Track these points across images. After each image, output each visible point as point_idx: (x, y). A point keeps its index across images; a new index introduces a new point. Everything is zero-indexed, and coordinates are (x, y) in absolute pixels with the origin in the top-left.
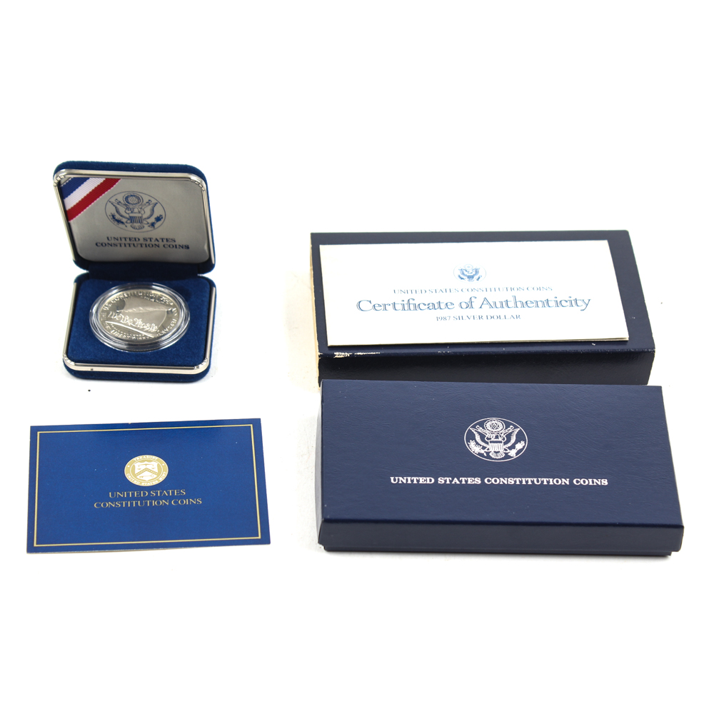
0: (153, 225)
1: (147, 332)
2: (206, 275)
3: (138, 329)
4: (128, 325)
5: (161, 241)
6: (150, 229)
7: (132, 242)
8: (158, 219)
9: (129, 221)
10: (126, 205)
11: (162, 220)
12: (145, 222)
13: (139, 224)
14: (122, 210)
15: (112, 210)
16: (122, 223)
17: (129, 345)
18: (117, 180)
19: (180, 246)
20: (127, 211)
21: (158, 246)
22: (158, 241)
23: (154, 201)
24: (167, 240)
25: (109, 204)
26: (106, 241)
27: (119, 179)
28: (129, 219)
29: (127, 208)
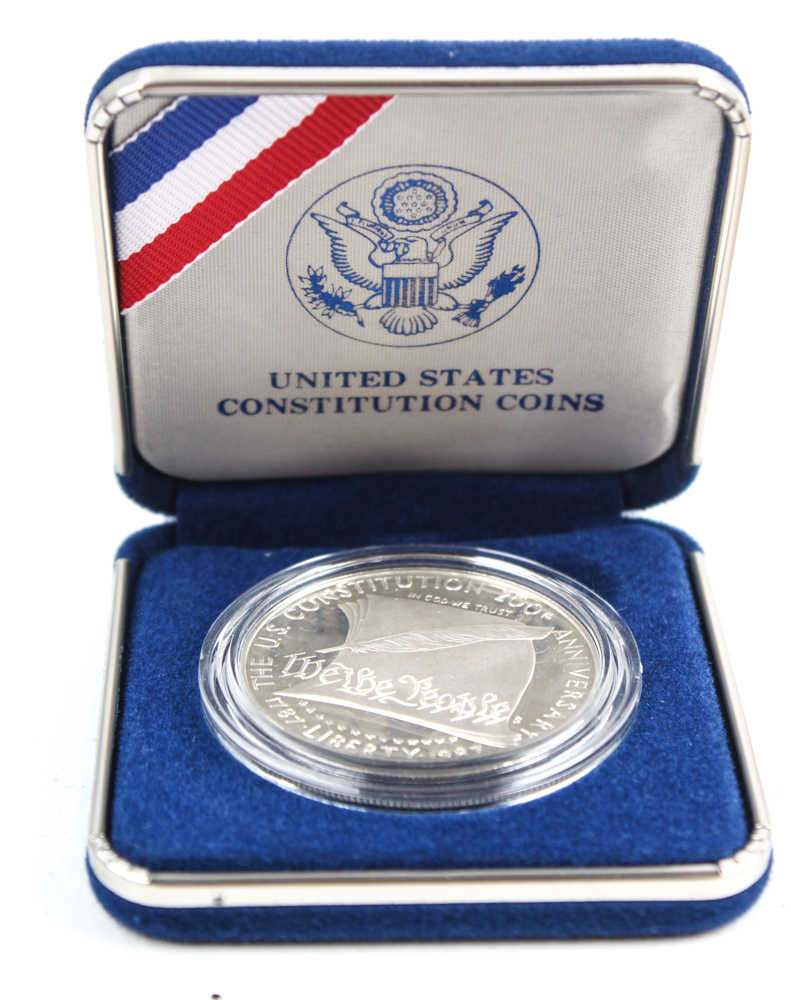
0: (475, 310)
1: (468, 724)
2: (657, 513)
3: (425, 714)
4: (376, 703)
5: (492, 379)
6: (459, 329)
7: (370, 392)
8: (503, 286)
9: (377, 301)
10: (378, 226)
11: (520, 288)
12: (444, 301)
13: (418, 311)
14: (358, 249)
15: (314, 251)
16: (349, 308)
17: (370, 778)
18: (376, 103)
19: (565, 398)
20: (380, 257)
21: (476, 406)
22: (480, 382)
23: (503, 205)
24: (519, 377)
25: (309, 224)
26: (265, 392)
27: (385, 99)
28: (378, 291)
29: (383, 244)
